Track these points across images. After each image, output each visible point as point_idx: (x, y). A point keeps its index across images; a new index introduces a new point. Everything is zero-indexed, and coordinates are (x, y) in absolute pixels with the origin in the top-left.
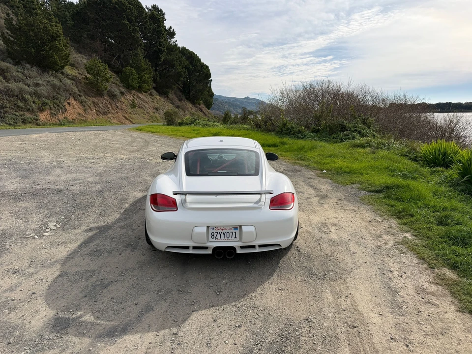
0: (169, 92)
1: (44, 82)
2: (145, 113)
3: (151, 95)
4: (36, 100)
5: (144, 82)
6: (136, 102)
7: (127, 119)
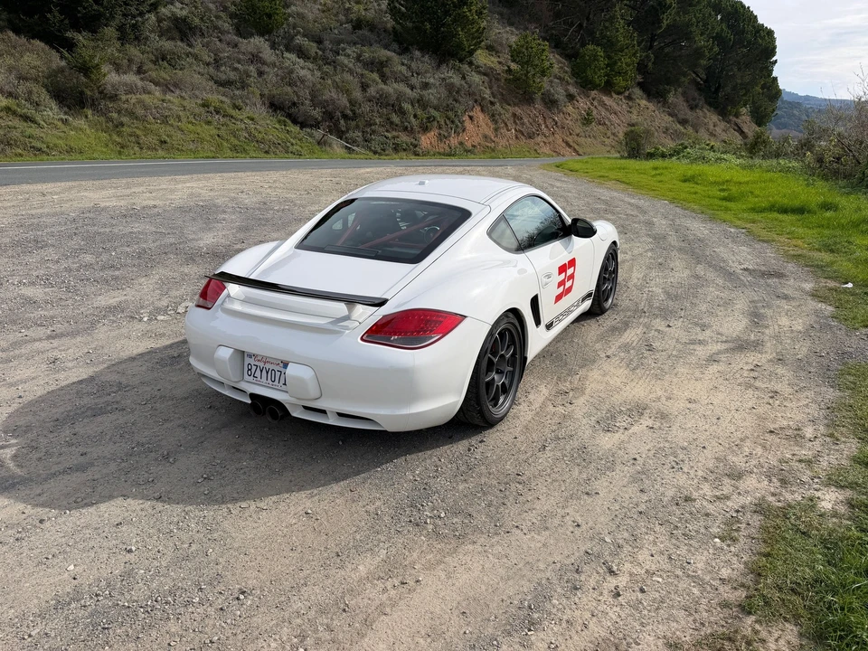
1: (435, 78)
2: (609, 134)
3: (629, 98)
4: (419, 112)
5: (618, 73)
6: (595, 112)
7: (570, 146)
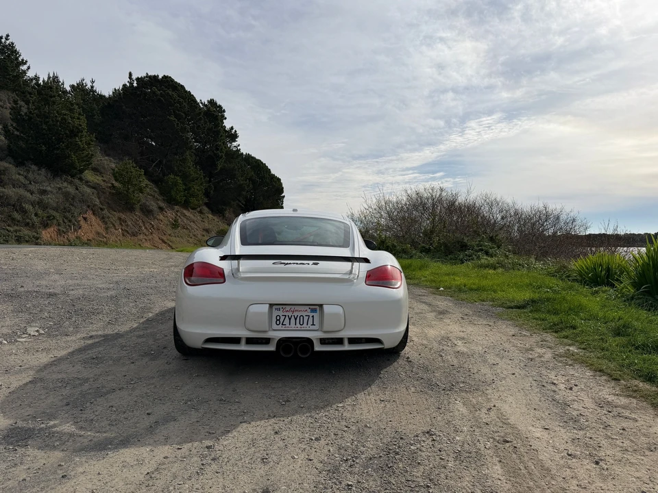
0: (225, 210)
1: (54, 189)
2: (191, 235)
3: (201, 212)
4: (40, 212)
5: (192, 196)
6: (180, 220)
7: (165, 243)
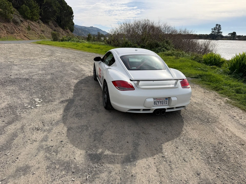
0: (49, 22)
2: (36, 33)
3: (39, 23)
5: (34, 15)
6: (30, 27)
